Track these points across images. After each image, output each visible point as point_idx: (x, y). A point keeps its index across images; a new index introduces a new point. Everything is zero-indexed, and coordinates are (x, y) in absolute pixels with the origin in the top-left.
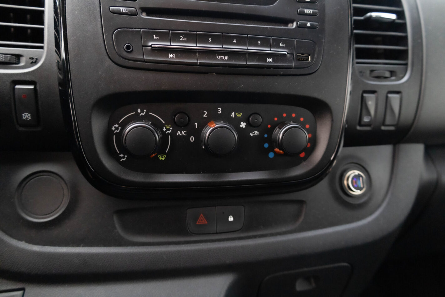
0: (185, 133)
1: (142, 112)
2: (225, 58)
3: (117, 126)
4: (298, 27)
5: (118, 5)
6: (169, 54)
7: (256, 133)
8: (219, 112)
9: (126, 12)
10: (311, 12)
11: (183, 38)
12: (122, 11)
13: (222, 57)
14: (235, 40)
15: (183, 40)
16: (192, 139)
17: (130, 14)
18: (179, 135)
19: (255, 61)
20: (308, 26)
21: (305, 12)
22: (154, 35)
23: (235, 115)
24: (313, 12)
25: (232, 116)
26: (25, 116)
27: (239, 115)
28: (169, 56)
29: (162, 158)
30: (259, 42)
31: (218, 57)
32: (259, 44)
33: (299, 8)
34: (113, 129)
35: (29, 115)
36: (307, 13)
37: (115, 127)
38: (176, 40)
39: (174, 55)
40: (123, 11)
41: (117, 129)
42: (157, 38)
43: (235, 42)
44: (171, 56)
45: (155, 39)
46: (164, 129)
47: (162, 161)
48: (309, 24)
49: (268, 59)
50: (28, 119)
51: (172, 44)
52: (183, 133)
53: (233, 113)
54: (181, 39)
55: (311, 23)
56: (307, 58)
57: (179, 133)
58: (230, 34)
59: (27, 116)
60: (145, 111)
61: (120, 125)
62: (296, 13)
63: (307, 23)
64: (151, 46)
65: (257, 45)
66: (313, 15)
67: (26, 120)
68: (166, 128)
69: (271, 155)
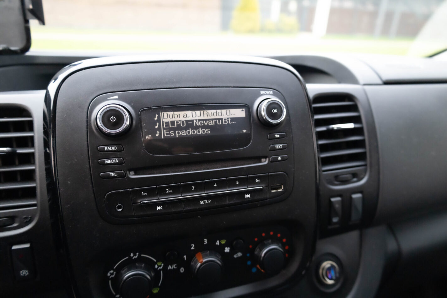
0: (175, 266)
1: (135, 255)
2: (207, 202)
3: (112, 271)
4: (270, 162)
5: (107, 171)
6: (157, 207)
7: (240, 254)
8: (205, 242)
9: (115, 175)
10: (280, 147)
11: (169, 190)
12: (111, 176)
13: (205, 201)
14: (216, 184)
15: (169, 193)
16: (182, 270)
17: (119, 177)
18: (170, 269)
19: (235, 199)
20: (279, 160)
21: (276, 148)
22: (143, 193)
23: (220, 243)
24: (282, 146)
25: (217, 244)
26: (22, 273)
27: (223, 242)
28: (157, 208)
29: (155, 291)
30: (237, 182)
31: (202, 202)
32: (237, 184)
33: (270, 145)
34: (109, 274)
35: (27, 271)
36: (278, 148)
37: (110, 273)
38: (163, 193)
39: (162, 206)
40: (113, 176)
41: (112, 274)
42: (145, 194)
43: (216, 186)
44: (159, 208)
45: (144, 195)
46: (156, 266)
47: (156, 294)
48: (279, 158)
49: (246, 195)
50: (26, 275)
51: (159, 198)
52: (174, 266)
53: (218, 241)
54: (167, 192)
55: (281, 156)
56: (280, 187)
57: (170, 267)
58: (211, 180)
59: (24, 273)
60: (137, 254)
61: (114, 270)
62: (268, 150)
63: (278, 157)
64: (140, 203)
65: (235, 185)
66: (283, 148)
67: (24, 276)
68: (157, 265)
69: (254, 270)
